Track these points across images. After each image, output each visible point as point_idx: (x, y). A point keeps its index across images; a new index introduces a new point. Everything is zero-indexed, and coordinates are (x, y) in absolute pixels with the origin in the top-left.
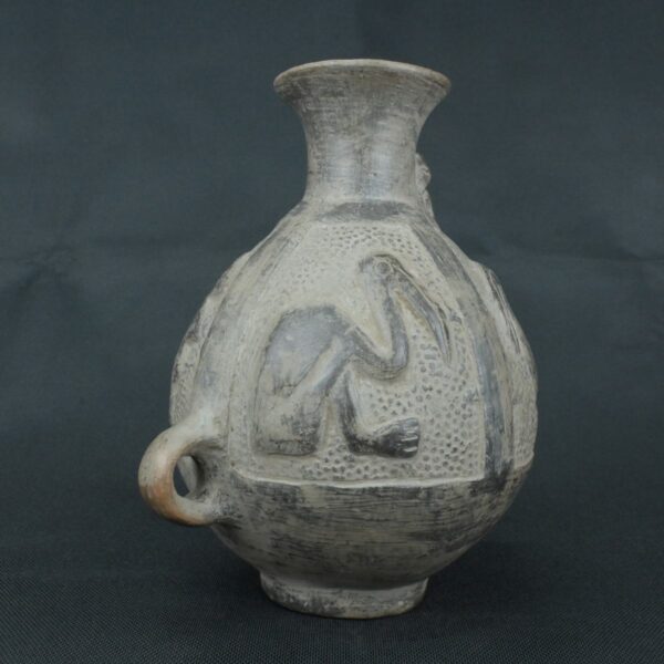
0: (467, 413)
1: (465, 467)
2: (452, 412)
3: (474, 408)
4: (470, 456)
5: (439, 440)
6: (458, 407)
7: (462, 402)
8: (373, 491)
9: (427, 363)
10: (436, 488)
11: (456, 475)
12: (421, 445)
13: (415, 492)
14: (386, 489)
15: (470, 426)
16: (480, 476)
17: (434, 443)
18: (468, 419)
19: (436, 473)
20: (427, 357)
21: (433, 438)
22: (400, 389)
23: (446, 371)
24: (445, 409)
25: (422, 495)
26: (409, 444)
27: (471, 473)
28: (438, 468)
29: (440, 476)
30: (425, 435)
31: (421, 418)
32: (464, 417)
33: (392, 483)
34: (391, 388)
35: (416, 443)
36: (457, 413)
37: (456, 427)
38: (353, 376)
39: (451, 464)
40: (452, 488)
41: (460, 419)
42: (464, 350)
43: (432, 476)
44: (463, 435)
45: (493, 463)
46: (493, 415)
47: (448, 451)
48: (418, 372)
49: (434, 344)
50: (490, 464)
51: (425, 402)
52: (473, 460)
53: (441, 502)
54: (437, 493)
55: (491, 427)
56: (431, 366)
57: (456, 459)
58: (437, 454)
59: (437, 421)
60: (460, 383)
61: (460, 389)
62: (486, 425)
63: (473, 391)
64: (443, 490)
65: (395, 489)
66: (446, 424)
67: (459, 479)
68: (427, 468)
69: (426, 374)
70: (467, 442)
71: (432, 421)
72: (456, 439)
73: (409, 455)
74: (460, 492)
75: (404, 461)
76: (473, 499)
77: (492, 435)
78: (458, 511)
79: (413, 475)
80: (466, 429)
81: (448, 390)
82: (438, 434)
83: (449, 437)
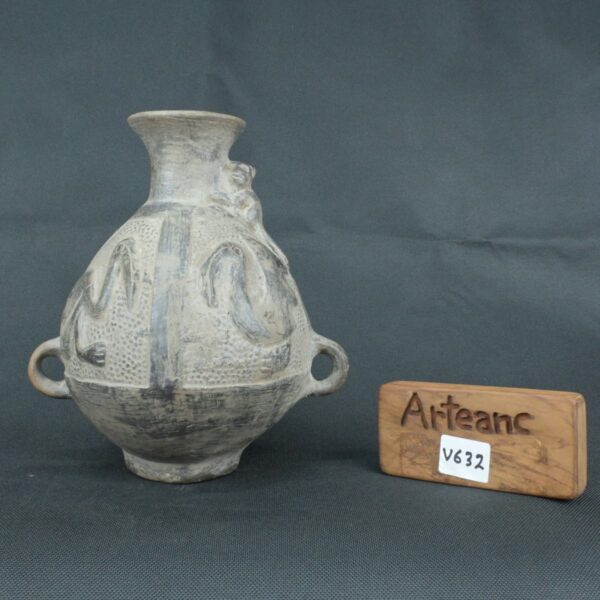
0: (138, 342)
1: (136, 378)
2: (128, 342)
3: (145, 340)
4: (140, 371)
5: (118, 358)
6: (132, 338)
7: (135, 335)
8: (88, 384)
9: (118, 307)
10: (118, 388)
11: (130, 383)
12: (108, 359)
13: (105, 389)
14: (93, 384)
15: (139, 351)
16: (147, 386)
17: (115, 359)
18: (139, 347)
19: (117, 378)
20: (119, 304)
21: (114, 356)
22: (101, 323)
23: (128, 314)
24: (122, 338)
25: (110, 391)
26: (98, 357)
27: (140, 383)
28: (118, 376)
29: (119, 381)
30: (109, 353)
31: (106, 342)
32: (136, 345)
33: (96, 381)
34: (96, 323)
35: (103, 357)
36: (131, 342)
37: (130, 350)
38: (83, 314)
39: (126, 374)
40: (127, 390)
41: (133, 346)
42: (146, 302)
43: (115, 381)
44: (134, 356)
45: (156, 378)
46: (157, 346)
47: (124, 366)
48: (111, 313)
49: (125, 296)
50: (154, 379)
51: (112, 333)
52: (142, 375)
53: (123, 399)
54: (118, 392)
55: (154, 354)
56: (119, 310)
57: (129, 372)
58: (118, 367)
59: (117, 345)
60: (136, 322)
61: (135, 326)
62: (151, 352)
63: (144, 328)
64: (123, 391)
65: (97, 386)
66: (123, 348)
67: (132, 386)
68: (112, 375)
69: (115, 315)
70: (136, 362)
71: (114, 345)
72: (129, 359)
73: (101, 365)
74: (133, 394)
75: (100, 368)
76: (145, 401)
77: (155, 360)
78: (137, 408)
79: (105, 378)
80: (136, 353)
81: (127, 326)
82: (117, 354)
83: (124, 356)
